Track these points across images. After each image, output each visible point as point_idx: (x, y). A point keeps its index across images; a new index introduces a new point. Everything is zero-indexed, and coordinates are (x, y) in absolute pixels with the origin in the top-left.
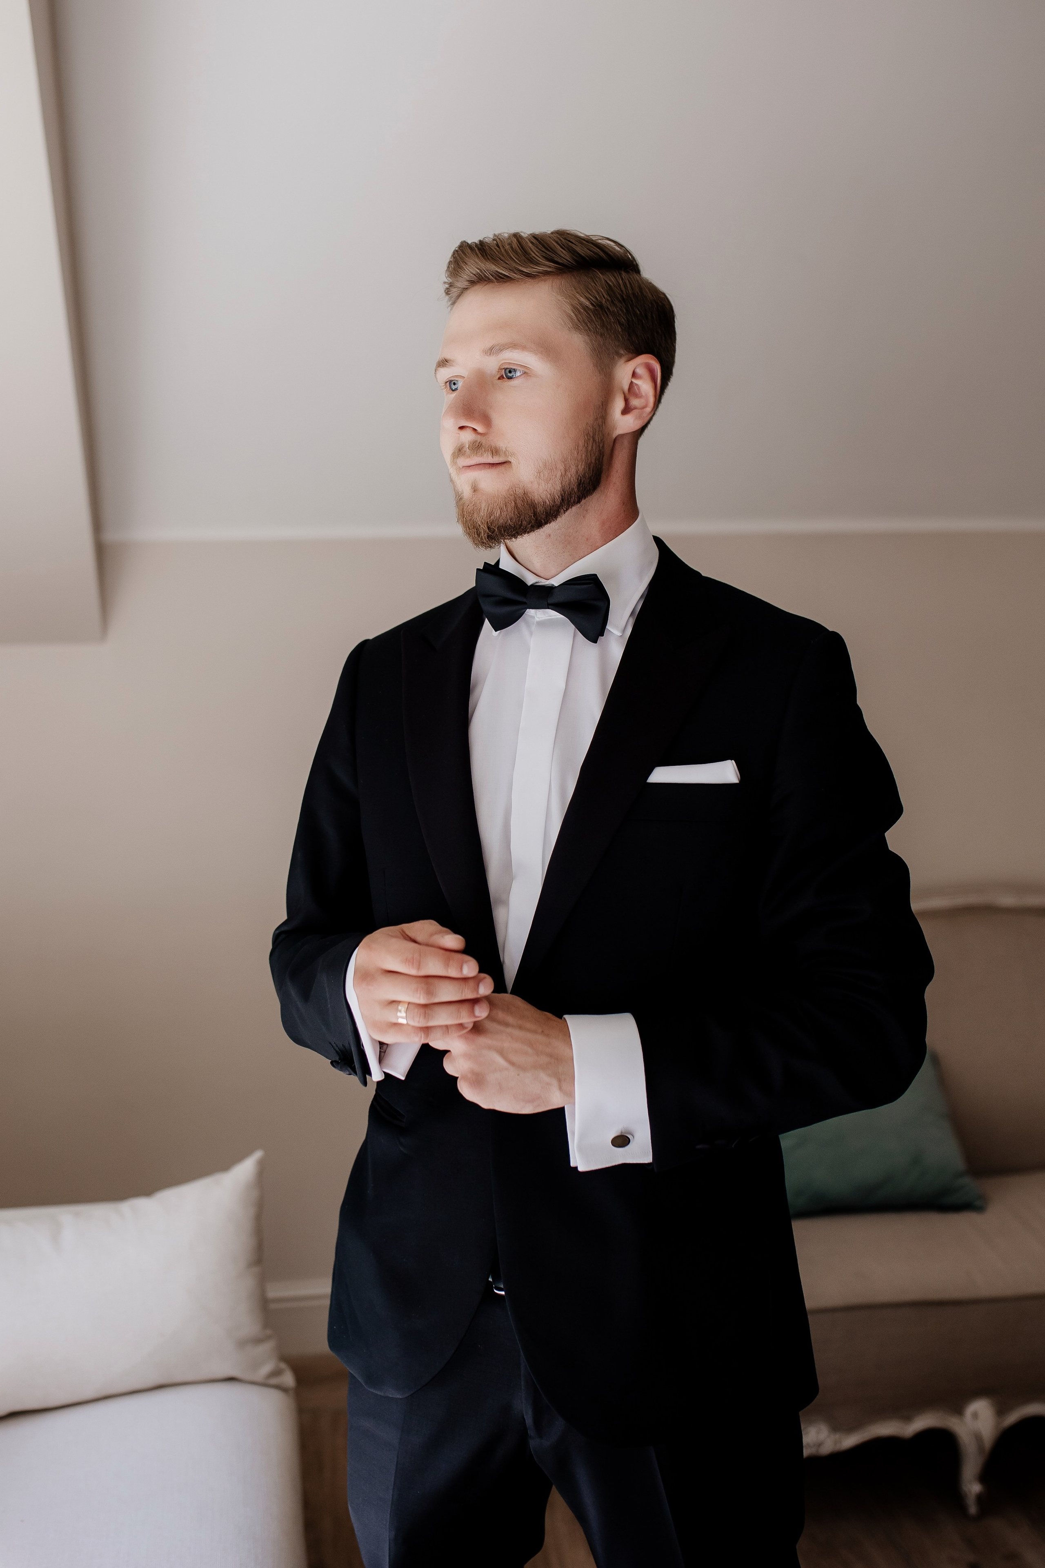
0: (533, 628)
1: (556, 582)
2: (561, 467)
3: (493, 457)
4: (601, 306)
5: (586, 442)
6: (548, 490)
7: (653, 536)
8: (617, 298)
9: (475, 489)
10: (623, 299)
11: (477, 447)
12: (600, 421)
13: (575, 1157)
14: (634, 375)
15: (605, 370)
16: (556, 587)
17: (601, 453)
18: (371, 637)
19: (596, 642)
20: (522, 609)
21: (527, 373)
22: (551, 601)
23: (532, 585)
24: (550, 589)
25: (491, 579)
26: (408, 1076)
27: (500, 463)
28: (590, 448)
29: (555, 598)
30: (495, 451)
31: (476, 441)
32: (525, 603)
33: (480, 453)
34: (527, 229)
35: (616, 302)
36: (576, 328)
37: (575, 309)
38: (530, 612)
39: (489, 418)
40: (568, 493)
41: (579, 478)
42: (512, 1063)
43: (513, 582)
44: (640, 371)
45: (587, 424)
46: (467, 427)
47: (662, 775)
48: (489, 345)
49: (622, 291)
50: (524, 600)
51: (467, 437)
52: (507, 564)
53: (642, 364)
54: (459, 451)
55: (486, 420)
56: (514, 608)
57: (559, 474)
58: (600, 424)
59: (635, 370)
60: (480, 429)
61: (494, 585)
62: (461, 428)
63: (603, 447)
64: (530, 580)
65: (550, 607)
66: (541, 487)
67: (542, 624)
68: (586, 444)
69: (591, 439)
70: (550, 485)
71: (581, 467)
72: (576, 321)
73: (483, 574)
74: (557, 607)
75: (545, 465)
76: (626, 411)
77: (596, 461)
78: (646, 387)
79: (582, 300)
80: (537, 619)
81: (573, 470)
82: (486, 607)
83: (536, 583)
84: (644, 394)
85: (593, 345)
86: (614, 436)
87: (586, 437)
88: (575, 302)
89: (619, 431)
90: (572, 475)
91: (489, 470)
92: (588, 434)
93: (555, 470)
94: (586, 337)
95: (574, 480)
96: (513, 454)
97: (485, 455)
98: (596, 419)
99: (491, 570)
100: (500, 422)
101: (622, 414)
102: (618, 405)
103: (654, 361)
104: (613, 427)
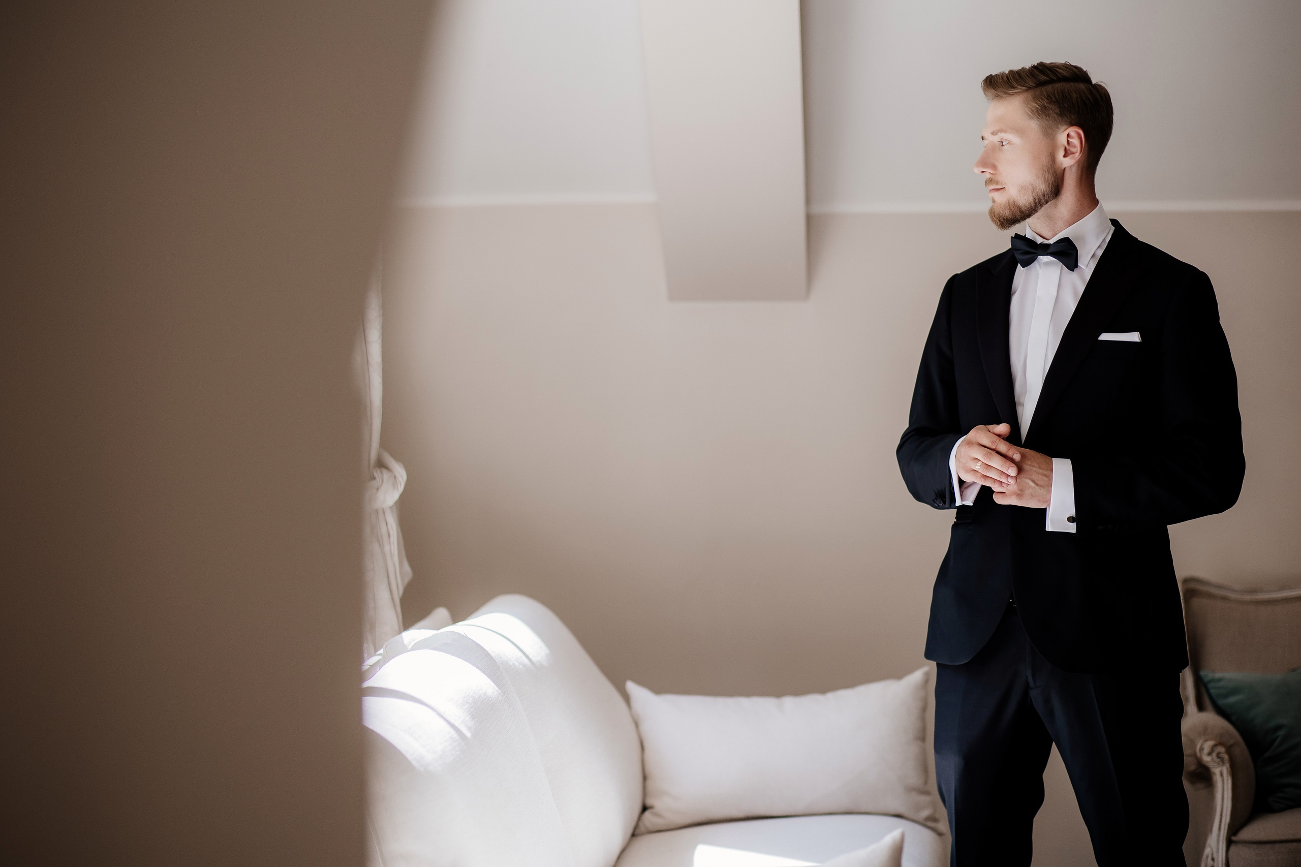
0: (1042, 265)
1: (1052, 242)
3: (998, 186)
4: (1045, 107)
5: (1044, 174)
6: (1028, 199)
7: (1110, 219)
9: (994, 202)
10: (1057, 100)
11: (991, 181)
13: (1048, 526)
14: (1068, 136)
15: (1050, 138)
16: (1052, 244)
17: (1055, 177)
18: (959, 272)
19: (1073, 271)
21: (1010, 143)
22: (1049, 251)
23: (1040, 244)
24: (1048, 245)
25: (1018, 241)
26: (974, 504)
27: (1001, 189)
28: (1046, 177)
29: (1051, 250)
30: (999, 182)
31: (990, 178)
32: (1036, 253)
33: (992, 184)
34: (1017, 67)
35: (1053, 103)
36: (1030, 118)
37: (1030, 109)
38: (1040, 257)
39: (996, 166)
40: (1038, 200)
41: (1043, 192)
42: (1037, 484)
43: (1031, 243)
44: (1072, 134)
45: (1043, 165)
46: (985, 171)
47: (1105, 337)
48: (992, 130)
50: (1036, 251)
51: (986, 176)
52: (1029, 235)
53: (1072, 131)
55: (994, 167)
56: (1034, 255)
57: (1030, 191)
60: (992, 172)
61: (1020, 244)
62: (983, 172)
63: (1055, 174)
64: (1039, 240)
65: (1050, 255)
66: (1023, 199)
67: (1047, 264)
69: (1047, 173)
70: (1026, 197)
72: (1031, 115)
73: (1013, 239)
74: (1052, 254)
75: (1022, 187)
77: (1052, 183)
78: (1075, 141)
79: (1035, 104)
80: (1044, 261)
82: (1018, 256)
83: (1043, 242)
84: (1075, 144)
85: (1042, 125)
86: (1062, 167)
87: (1043, 172)
88: (1030, 106)
89: (1065, 166)
91: (997, 193)
93: (1028, 189)
94: (1037, 122)
95: (1040, 193)
96: (1007, 183)
97: (995, 185)
99: (1017, 237)
100: (1001, 168)
101: (1065, 156)
102: (1061, 153)
103: (1078, 129)
104: (1062, 164)
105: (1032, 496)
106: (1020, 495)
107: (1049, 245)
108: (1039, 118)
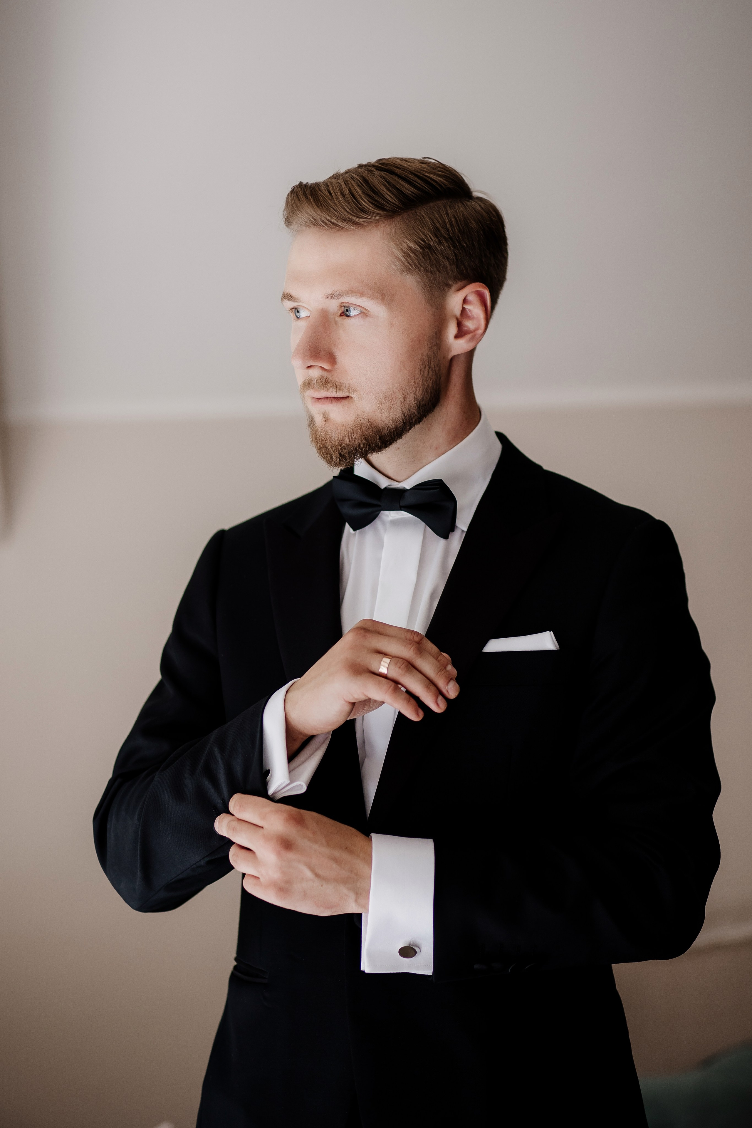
0: (387, 525)
1: (408, 485)
2: (400, 396)
3: (336, 392)
4: (429, 247)
5: (422, 371)
6: (390, 417)
7: (496, 433)
8: (444, 238)
9: (326, 419)
11: (324, 383)
12: (435, 348)
13: (365, 962)
14: (465, 301)
15: (436, 303)
16: (407, 490)
17: (438, 376)
19: (447, 538)
20: (377, 511)
21: (364, 313)
22: (402, 503)
23: (386, 488)
24: (401, 492)
25: (344, 484)
27: (343, 398)
28: (426, 375)
29: (409, 500)
30: (338, 387)
31: (323, 377)
32: (379, 506)
33: (327, 388)
35: (444, 242)
36: (407, 270)
37: (405, 254)
38: (386, 513)
39: (333, 355)
40: (409, 416)
41: (418, 402)
43: (369, 487)
44: (471, 296)
45: (422, 354)
46: (313, 366)
48: (329, 292)
49: (448, 231)
50: (379, 503)
51: (315, 373)
52: (362, 471)
53: (472, 292)
54: (308, 384)
55: (332, 359)
56: (370, 510)
58: (435, 351)
59: (467, 298)
60: (326, 366)
61: (347, 489)
62: (309, 367)
63: (439, 370)
64: (383, 483)
65: (402, 509)
66: (383, 415)
68: (422, 373)
69: (427, 367)
70: (391, 413)
71: (419, 394)
72: (407, 264)
73: (339, 481)
75: (385, 397)
76: (458, 336)
77: (433, 385)
78: (476, 310)
79: (412, 243)
80: (392, 519)
81: (411, 397)
83: (389, 485)
84: (475, 316)
85: (424, 282)
86: (450, 357)
87: (422, 366)
88: (405, 248)
89: (454, 353)
90: (411, 401)
91: (335, 404)
92: (423, 364)
93: (394, 399)
95: (413, 404)
96: (355, 390)
97: (330, 390)
98: (431, 348)
99: (347, 477)
100: (344, 359)
101: (457, 337)
102: (452, 330)
103: (483, 287)
104: (449, 350)
105: (305, 895)
106: (283, 890)
107: (403, 491)
108: (419, 270)
